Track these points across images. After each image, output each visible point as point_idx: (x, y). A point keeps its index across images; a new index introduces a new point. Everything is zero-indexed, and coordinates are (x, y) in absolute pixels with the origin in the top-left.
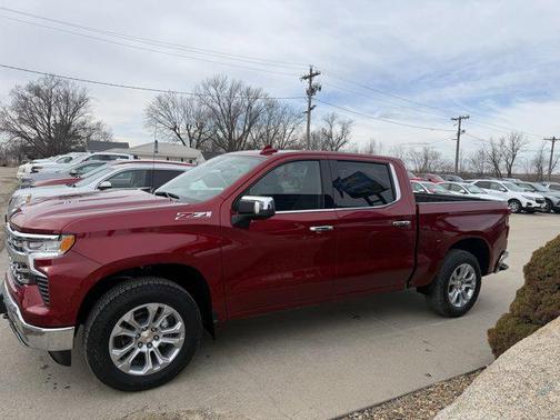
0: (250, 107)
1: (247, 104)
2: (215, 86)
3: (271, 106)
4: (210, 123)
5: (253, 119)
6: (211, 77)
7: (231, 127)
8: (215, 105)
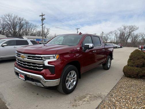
0: (20, 23)
1: (19, 22)
2: (9, 16)
3: (27, 23)
4: (7, 27)
5: (21, 26)
6: (7, 14)
7: (15, 29)
8: (9, 22)
